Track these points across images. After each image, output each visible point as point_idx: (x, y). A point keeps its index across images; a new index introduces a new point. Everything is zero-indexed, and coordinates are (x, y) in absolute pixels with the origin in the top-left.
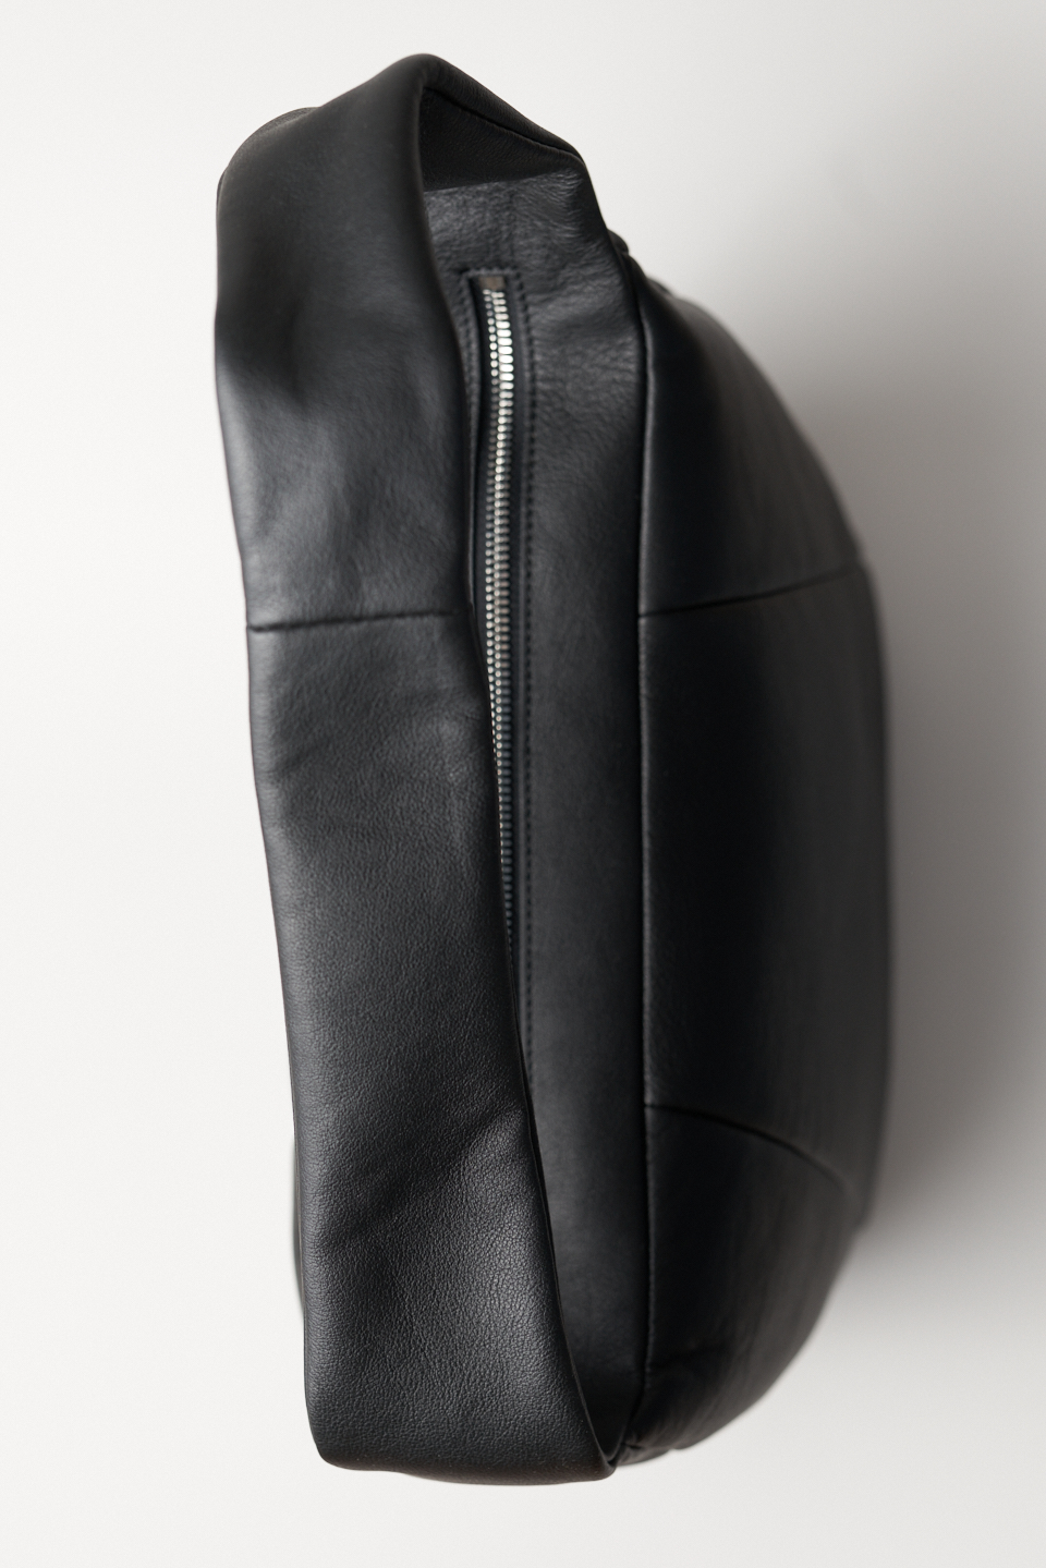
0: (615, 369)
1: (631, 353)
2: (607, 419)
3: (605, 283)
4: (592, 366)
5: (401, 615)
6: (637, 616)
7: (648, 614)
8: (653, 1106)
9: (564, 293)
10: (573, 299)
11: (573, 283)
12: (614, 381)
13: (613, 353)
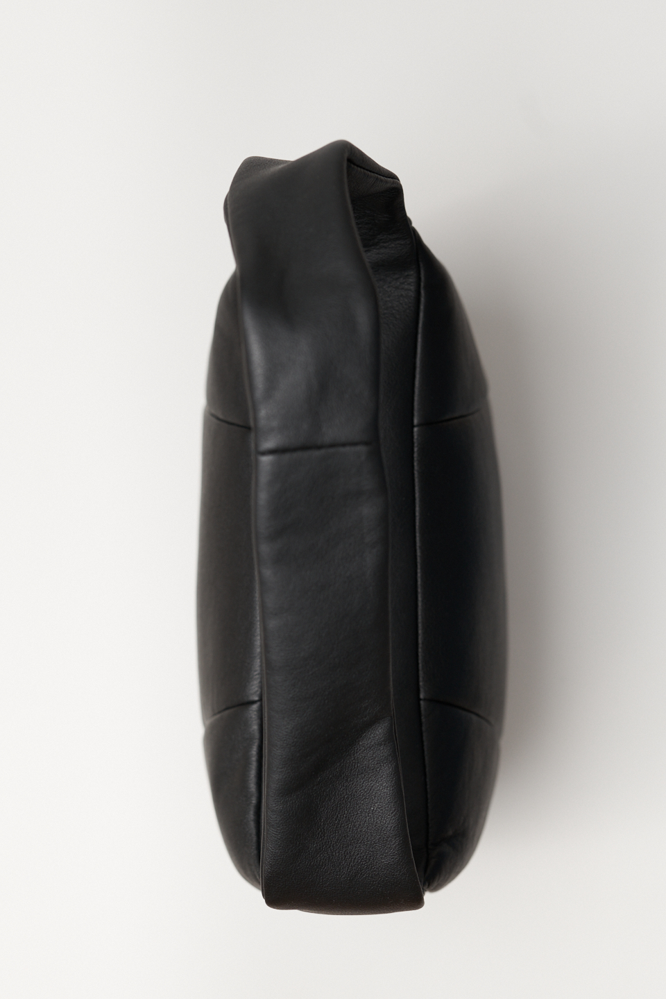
0: (403, 289)
1: (412, 280)
2: (398, 316)
3: (402, 243)
4: (389, 287)
5: (344, 445)
6: (413, 426)
7: (418, 425)
8: (425, 699)
9: (378, 247)
10: (382, 251)
11: (384, 242)
12: (402, 295)
13: (402, 280)
